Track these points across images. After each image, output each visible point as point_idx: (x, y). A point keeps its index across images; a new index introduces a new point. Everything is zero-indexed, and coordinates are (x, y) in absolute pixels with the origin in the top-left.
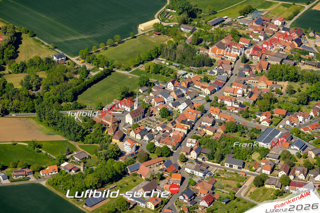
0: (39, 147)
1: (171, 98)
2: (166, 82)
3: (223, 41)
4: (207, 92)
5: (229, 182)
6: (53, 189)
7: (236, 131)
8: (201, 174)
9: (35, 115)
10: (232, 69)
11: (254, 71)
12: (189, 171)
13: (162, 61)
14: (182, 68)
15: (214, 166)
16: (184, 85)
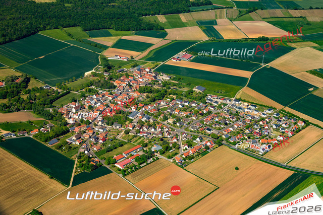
0: (32, 123)
1: (94, 101)
2: (93, 95)
3: (122, 78)
4: (111, 98)
5: (114, 133)
6: (35, 139)
7: (120, 113)
8: (102, 130)
9: (32, 110)
10: (124, 89)
11: (133, 90)
12: (97, 129)
13: (94, 87)
14: (101, 90)
15: (109, 127)
16: (100, 96)
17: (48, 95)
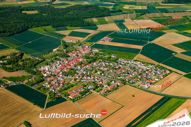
0: (25, 77)
1: (58, 64)
2: (57, 61)
3: (73, 52)
4: (67, 62)
5: (68, 80)
6: (26, 85)
7: (72, 70)
8: (62, 79)
9: (25, 70)
10: (74, 57)
11: (79, 57)
12: (59, 79)
13: (58, 57)
14: (62, 58)
15: (66, 77)
16: (61, 61)
17: (33, 62)
